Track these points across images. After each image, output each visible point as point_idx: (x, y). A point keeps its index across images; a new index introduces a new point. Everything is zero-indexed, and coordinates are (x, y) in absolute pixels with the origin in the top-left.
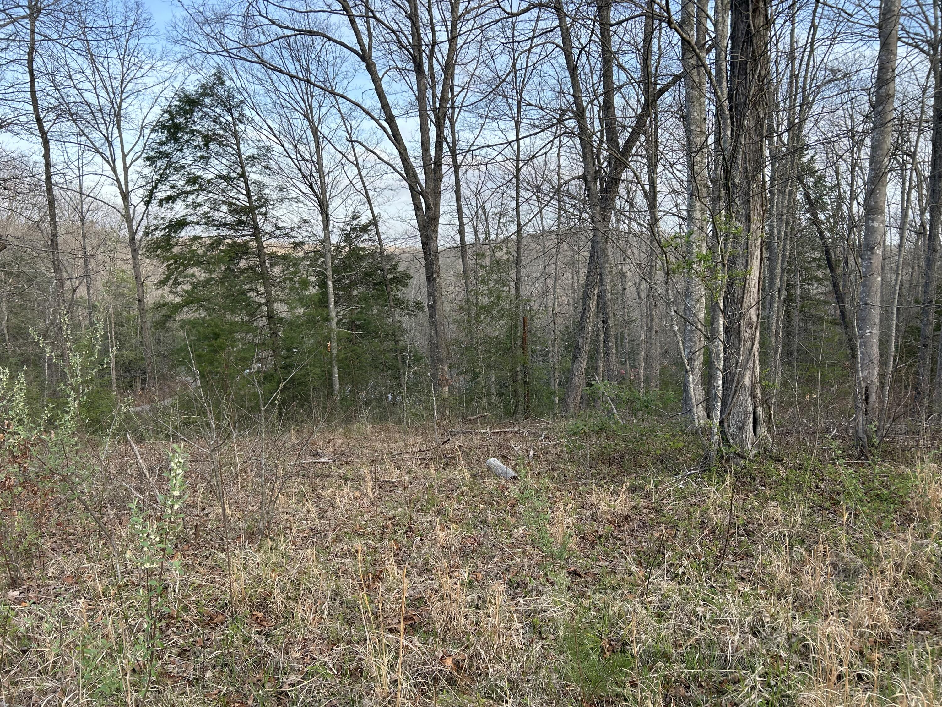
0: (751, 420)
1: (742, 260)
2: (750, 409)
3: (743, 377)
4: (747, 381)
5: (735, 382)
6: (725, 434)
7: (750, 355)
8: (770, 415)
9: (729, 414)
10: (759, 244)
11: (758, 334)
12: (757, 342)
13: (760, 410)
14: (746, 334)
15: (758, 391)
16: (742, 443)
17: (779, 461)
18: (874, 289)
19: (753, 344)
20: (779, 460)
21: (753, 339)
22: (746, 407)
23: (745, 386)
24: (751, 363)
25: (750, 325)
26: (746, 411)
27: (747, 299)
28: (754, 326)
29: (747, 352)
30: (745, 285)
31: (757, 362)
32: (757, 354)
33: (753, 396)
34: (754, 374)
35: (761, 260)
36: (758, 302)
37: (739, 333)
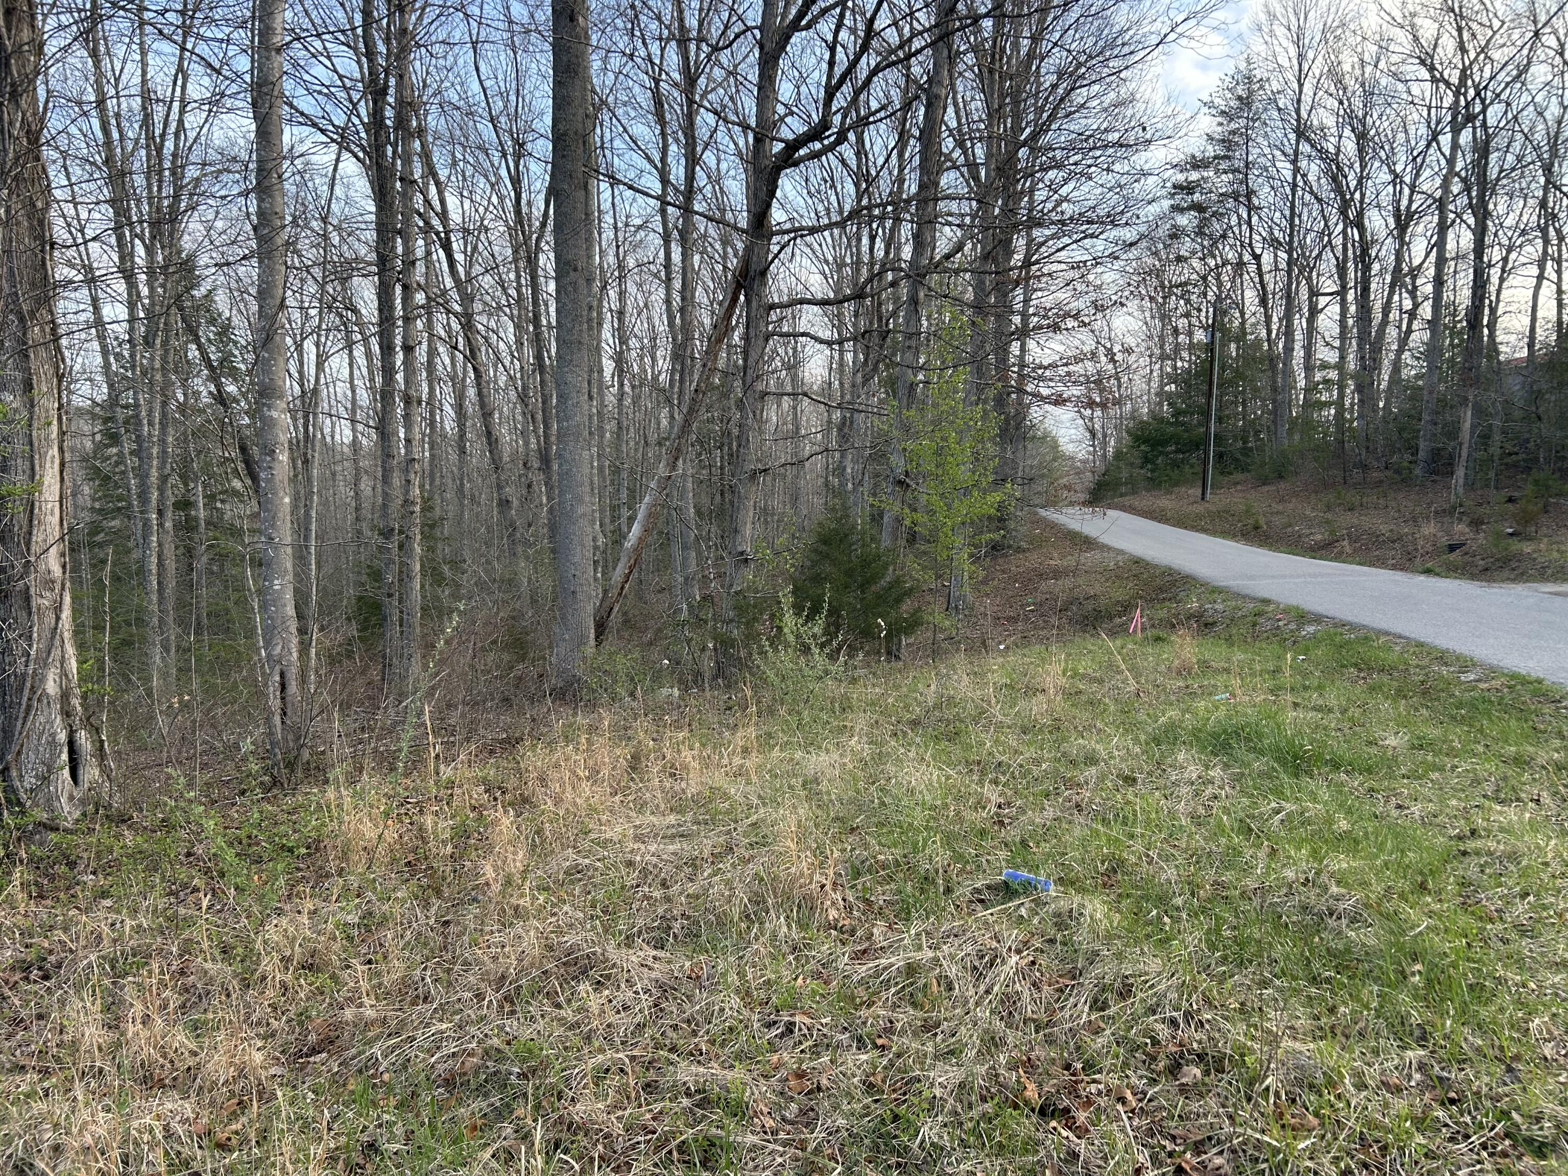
0: (65, 757)
1: (21, 464)
2: (62, 736)
3: (43, 679)
4: (51, 687)
5: (26, 692)
6: (15, 791)
7: (53, 638)
8: (102, 742)
9: (19, 753)
10: (54, 435)
11: (67, 599)
12: (66, 614)
13: (82, 737)
14: (42, 601)
15: (76, 702)
16: (50, 803)
17: (124, 821)
18: (280, 515)
19: (58, 618)
20: (123, 819)
21: (58, 609)
22: (53, 735)
23: (48, 695)
24: (56, 653)
25: (49, 583)
26: (53, 743)
27: (38, 537)
28: (58, 587)
29: (47, 633)
30: (32, 512)
31: (70, 650)
32: (67, 635)
33: (67, 713)
34: (64, 674)
35: (62, 465)
36: (62, 539)
37: (28, 599)
